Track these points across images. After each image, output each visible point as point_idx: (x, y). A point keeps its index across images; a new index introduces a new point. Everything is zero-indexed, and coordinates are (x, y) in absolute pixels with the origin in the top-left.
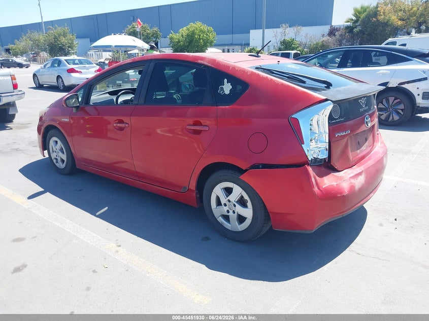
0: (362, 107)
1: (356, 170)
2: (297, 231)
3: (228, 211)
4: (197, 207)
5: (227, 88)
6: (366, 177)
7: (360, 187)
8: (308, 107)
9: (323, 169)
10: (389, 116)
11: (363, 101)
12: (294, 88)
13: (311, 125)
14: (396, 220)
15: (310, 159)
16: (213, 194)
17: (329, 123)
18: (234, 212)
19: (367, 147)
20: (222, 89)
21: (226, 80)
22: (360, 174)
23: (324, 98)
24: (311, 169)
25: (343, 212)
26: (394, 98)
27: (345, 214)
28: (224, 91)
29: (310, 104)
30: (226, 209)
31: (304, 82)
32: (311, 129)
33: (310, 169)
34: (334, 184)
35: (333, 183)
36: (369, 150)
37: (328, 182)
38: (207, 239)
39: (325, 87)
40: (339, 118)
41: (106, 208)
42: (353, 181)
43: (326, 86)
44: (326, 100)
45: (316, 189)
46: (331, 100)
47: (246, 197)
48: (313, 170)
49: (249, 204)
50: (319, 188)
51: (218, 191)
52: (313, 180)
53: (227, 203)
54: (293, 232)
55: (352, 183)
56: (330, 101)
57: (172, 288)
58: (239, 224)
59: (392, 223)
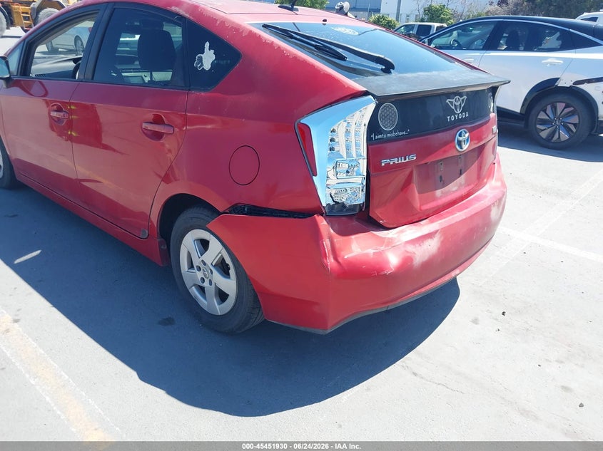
0: (454, 114)
1: (425, 227)
2: (302, 328)
3: (203, 280)
4: (162, 265)
5: (208, 58)
6: (443, 243)
7: (426, 258)
8: (331, 104)
9: (355, 223)
10: (553, 133)
11: (456, 102)
12: (312, 66)
13: (332, 140)
14: (503, 314)
15: (324, 204)
16: (182, 247)
17: (369, 139)
18: (210, 283)
19: (461, 185)
20: (201, 59)
21: (207, 45)
22: (430, 236)
23: (362, 89)
24: (325, 223)
25: (392, 301)
26: (564, 105)
27: (391, 306)
28: (202, 65)
29: (333, 100)
30: (200, 275)
31: (343, 58)
32: (332, 149)
33: (323, 223)
34: (371, 251)
35: (366, 251)
36: (464, 191)
37: (359, 247)
38: (168, 322)
39: (382, 69)
40: (395, 130)
41: (38, 252)
42: (410, 248)
43: (384, 67)
44: (366, 93)
45: (330, 261)
46: (373, 95)
47: (228, 261)
48: (331, 223)
49: (232, 271)
50: (336, 259)
51: (189, 242)
52: (327, 243)
53: (202, 266)
54: (296, 328)
55: (407, 252)
56: (370, 97)
57: (59, 412)
58: (219, 304)
59: (497, 319)
